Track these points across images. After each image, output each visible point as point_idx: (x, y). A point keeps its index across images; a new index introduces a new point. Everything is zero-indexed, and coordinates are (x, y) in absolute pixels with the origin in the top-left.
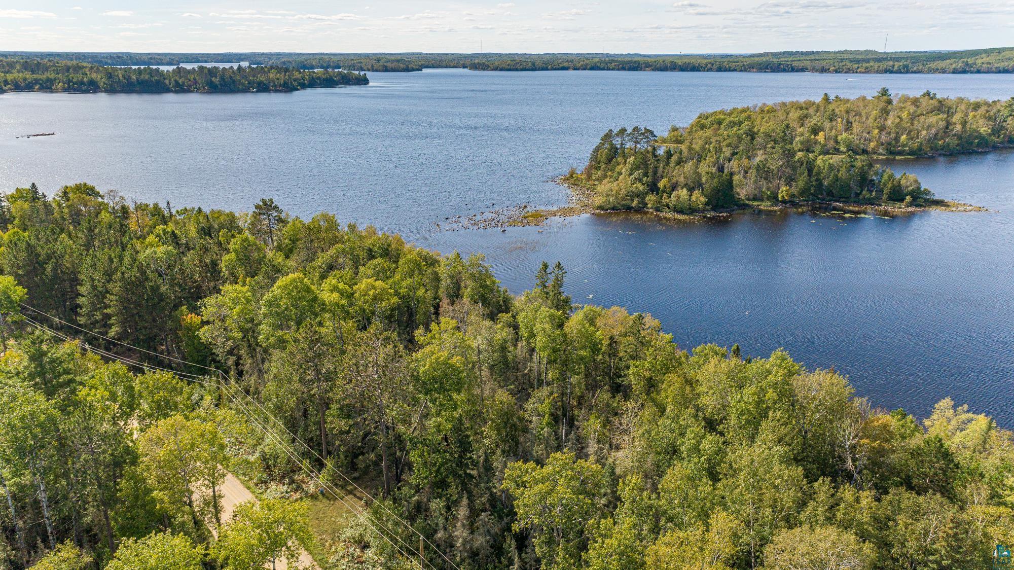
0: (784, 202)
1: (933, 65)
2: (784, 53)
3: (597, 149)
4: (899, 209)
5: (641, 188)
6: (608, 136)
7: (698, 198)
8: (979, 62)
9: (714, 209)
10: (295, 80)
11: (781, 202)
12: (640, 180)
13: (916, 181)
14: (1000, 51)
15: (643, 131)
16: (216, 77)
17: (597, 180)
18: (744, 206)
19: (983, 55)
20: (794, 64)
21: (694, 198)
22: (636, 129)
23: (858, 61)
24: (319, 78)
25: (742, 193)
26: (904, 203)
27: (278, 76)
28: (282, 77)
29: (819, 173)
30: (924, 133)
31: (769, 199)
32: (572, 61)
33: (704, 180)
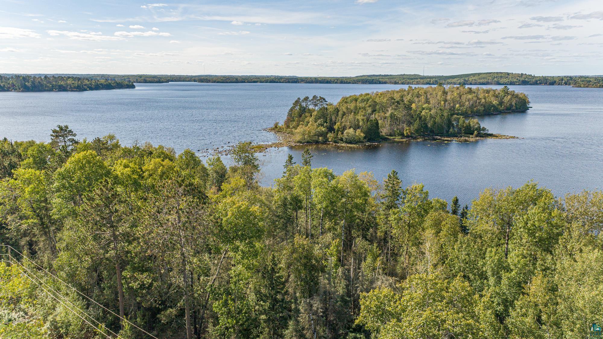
0: (408, 136)
1: (449, 81)
2: (373, 75)
3: (291, 110)
4: (472, 139)
5: (323, 129)
6: (297, 102)
7: (359, 134)
8: (470, 79)
9: (369, 140)
10: (85, 85)
11: (406, 136)
12: (322, 125)
13: (478, 123)
14: (479, 74)
15: (319, 98)
16: (28, 82)
17: (294, 127)
18: (385, 139)
19: (471, 76)
20: (380, 80)
21: (357, 134)
22: (315, 97)
23: (412, 79)
24: (101, 84)
25: (384, 131)
26: (474, 135)
27: (73, 82)
28: (76, 83)
29: (425, 119)
30: (467, 103)
31: (399, 135)
32: (259, 78)
33: (361, 124)
